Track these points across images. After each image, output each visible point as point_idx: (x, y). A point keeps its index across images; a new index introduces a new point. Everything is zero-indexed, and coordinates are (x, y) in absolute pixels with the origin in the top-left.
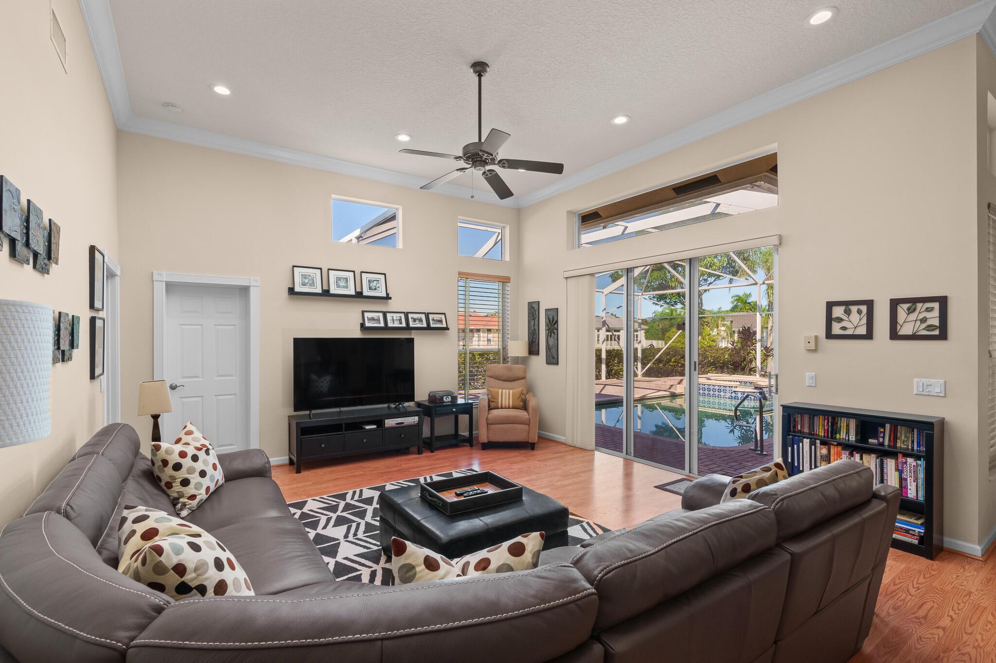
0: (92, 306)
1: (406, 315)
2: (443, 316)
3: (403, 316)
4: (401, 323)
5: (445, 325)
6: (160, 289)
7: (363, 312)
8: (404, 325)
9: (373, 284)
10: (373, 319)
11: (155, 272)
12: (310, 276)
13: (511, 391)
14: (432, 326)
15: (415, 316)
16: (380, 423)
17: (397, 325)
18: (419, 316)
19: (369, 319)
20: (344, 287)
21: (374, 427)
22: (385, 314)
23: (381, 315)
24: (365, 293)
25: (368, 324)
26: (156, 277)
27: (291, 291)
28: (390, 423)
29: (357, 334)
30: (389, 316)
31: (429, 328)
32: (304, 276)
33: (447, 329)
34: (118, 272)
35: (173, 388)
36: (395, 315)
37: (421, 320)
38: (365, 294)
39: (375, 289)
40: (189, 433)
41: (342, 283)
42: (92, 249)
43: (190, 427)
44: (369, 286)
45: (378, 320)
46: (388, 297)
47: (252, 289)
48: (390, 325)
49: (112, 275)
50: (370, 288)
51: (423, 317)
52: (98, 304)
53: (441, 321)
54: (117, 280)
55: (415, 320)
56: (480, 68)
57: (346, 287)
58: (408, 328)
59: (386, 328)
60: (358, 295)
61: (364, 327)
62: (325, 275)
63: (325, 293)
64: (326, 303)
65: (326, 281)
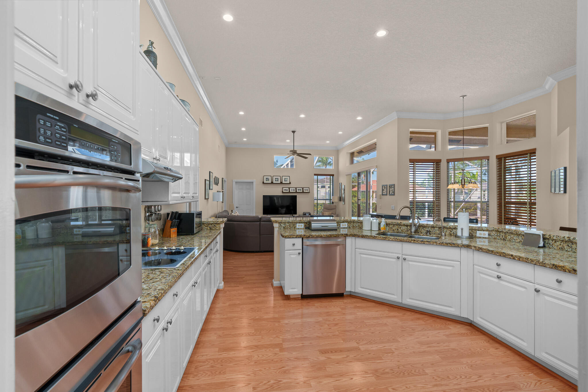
0: (222, 189)
1: (296, 188)
2: (308, 188)
3: (295, 188)
5: (309, 191)
6: (234, 183)
7: (283, 188)
8: (295, 191)
13: (328, 213)
14: (304, 191)
15: (299, 189)
17: (293, 191)
19: (284, 190)
22: (289, 188)
23: (288, 188)
24: (283, 182)
25: (284, 191)
26: (233, 181)
27: (263, 183)
29: (281, 194)
30: (290, 189)
31: (303, 192)
32: (267, 178)
33: (309, 192)
34: (226, 180)
35: (237, 207)
36: (292, 188)
37: (301, 190)
40: (236, 212)
41: (277, 180)
42: (222, 178)
43: (237, 212)
45: (287, 190)
46: (290, 183)
47: (254, 182)
48: (291, 191)
49: (225, 181)
50: (285, 181)
51: (301, 189)
52: (223, 189)
53: (307, 190)
54: (226, 182)
55: (299, 190)
56: (294, 132)
57: (278, 181)
58: (296, 192)
59: (289, 192)
60: (281, 183)
61: (283, 192)
62: (272, 178)
63: (272, 183)
64: (272, 186)
65: (272, 179)
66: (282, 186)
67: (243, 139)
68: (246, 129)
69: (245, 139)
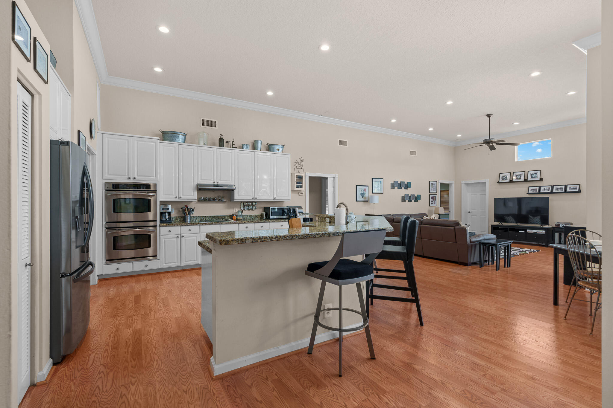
1: (553, 187)
2: (578, 186)
3: (550, 187)
4: (549, 190)
5: (577, 190)
6: (463, 186)
7: (529, 187)
9: (534, 175)
10: (534, 190)
11: (462, 181)
12: (506, 176)
14: (568, 191)
15: (558, 187)
16: (526, 230)
17: (546, 191)
18: (561, 187)
19: (531, 190)
20: (519, 178)
21: (523, 232)
22: (540, 187)
23: (538, 188)
25: (530, 192)
26: (462, 183)
28: (530, 231)
29: (528, 196)
30: (542, 188)
31: (565, 192)
32: (503, 176)
34: (453, 183)
35: (469, 212)
36: (546, 187)
37: (562, 189)
38: (528, 180)
39: (534, 177)
44: (532, 176)
45: (536, 190)
46: (541, 180)
47: (486, 183)
48: (542, 191)
50: (532, 177)
51: (563, 187)
53: (576, 188)
55: (557, 189)
56: (489, 116)
57: (520, 178)
58: (552, 192)
59: (539, 193)
60: (526, 180)
61: (528, 194)
62: (512, 174)
63: (511, 181)
64: (511, 185)
65: (512, 178)
66: (527, 185)
67: (456, 136)
68: (434, 128)
69: (459, 136)
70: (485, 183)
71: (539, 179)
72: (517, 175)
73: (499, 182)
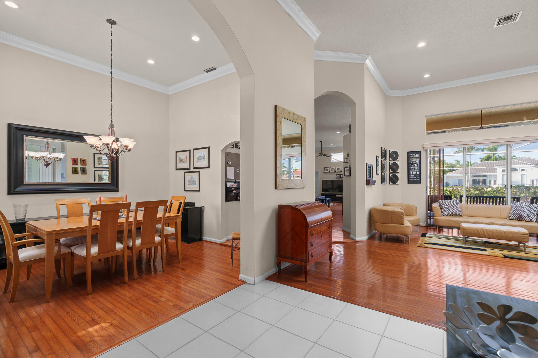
9: (338, 169)
10: (338, 176)
16: (335, 196)
19: (337, 176)
22: (341, 175)
28: (337, 196)
29: (336, 179)
30: (342, 175)
32: (326, 169)
56: (321, 142)
59: (340, 178)
60: (335, 171)
61: (336, 178)
62: (330, 168)
63: (329, 172)
64: (330, 174)
65: (329, 170)
66: (336, 174)
70: (318, 172)
71: (340, 171)
72: (332, 169)
73: (324, 172)
